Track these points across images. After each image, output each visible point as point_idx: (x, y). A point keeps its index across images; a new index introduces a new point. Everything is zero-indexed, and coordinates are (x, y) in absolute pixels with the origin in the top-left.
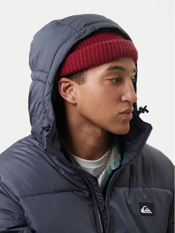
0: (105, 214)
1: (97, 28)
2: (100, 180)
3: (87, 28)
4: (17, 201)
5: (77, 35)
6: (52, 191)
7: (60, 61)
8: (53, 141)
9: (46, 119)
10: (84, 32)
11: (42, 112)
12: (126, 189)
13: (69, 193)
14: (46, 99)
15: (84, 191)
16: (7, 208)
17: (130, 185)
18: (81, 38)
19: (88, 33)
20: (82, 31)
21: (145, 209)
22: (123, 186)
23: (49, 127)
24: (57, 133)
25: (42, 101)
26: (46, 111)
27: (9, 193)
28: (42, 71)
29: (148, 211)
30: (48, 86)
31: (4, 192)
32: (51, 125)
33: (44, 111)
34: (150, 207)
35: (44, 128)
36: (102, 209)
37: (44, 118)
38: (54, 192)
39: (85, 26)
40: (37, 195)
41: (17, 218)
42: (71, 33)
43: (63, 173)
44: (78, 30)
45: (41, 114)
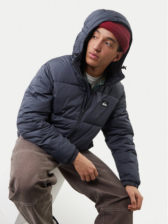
0: (88, 100)
1: (120, 21)
2: (92, 87)
3: (116, 18)
4: (52, 82)
5: (110, 18)
6: (70, 83)
7: (96, 26)
8: (78, 61)
9: (78, 50)
10: (113, 19)
11: (78, 46)
12: (100, 94)
13: (77, 86)
14: (82, 40)
15: (84, 88)
16: (46, 83)
17: (103, 92)
18: (110, 20)
19: (114, 20)
20: (113, 18)
21: (104, 104)
22: (100, 92)
23: (78, 54)
24: (81, 58)
25: (80, 41)
26: (80, 47)
27: (51, 77)
28: (87, 28)
29: (106, 105)
30: (86, 35)
31: (48, 76)
32: (79, 54)
33: (79, 46)
34: (107, 103)
35: (76, 54)
36: (88, 98)
37: (78, 49)
38: (70, 84)
39: (115, 17)
40: (63, 82)
41: (49, 90)
42: (107, 16)
43: (78, 77)
44: (111, 17)
45: (77, 47)
